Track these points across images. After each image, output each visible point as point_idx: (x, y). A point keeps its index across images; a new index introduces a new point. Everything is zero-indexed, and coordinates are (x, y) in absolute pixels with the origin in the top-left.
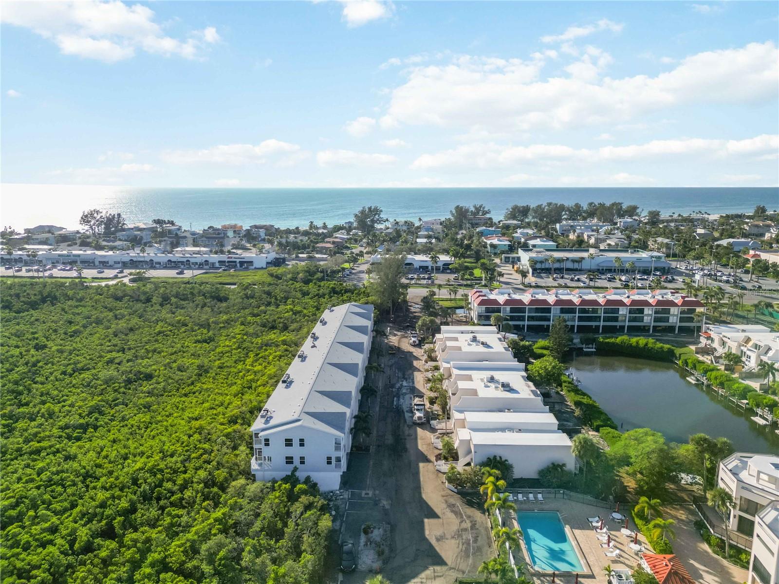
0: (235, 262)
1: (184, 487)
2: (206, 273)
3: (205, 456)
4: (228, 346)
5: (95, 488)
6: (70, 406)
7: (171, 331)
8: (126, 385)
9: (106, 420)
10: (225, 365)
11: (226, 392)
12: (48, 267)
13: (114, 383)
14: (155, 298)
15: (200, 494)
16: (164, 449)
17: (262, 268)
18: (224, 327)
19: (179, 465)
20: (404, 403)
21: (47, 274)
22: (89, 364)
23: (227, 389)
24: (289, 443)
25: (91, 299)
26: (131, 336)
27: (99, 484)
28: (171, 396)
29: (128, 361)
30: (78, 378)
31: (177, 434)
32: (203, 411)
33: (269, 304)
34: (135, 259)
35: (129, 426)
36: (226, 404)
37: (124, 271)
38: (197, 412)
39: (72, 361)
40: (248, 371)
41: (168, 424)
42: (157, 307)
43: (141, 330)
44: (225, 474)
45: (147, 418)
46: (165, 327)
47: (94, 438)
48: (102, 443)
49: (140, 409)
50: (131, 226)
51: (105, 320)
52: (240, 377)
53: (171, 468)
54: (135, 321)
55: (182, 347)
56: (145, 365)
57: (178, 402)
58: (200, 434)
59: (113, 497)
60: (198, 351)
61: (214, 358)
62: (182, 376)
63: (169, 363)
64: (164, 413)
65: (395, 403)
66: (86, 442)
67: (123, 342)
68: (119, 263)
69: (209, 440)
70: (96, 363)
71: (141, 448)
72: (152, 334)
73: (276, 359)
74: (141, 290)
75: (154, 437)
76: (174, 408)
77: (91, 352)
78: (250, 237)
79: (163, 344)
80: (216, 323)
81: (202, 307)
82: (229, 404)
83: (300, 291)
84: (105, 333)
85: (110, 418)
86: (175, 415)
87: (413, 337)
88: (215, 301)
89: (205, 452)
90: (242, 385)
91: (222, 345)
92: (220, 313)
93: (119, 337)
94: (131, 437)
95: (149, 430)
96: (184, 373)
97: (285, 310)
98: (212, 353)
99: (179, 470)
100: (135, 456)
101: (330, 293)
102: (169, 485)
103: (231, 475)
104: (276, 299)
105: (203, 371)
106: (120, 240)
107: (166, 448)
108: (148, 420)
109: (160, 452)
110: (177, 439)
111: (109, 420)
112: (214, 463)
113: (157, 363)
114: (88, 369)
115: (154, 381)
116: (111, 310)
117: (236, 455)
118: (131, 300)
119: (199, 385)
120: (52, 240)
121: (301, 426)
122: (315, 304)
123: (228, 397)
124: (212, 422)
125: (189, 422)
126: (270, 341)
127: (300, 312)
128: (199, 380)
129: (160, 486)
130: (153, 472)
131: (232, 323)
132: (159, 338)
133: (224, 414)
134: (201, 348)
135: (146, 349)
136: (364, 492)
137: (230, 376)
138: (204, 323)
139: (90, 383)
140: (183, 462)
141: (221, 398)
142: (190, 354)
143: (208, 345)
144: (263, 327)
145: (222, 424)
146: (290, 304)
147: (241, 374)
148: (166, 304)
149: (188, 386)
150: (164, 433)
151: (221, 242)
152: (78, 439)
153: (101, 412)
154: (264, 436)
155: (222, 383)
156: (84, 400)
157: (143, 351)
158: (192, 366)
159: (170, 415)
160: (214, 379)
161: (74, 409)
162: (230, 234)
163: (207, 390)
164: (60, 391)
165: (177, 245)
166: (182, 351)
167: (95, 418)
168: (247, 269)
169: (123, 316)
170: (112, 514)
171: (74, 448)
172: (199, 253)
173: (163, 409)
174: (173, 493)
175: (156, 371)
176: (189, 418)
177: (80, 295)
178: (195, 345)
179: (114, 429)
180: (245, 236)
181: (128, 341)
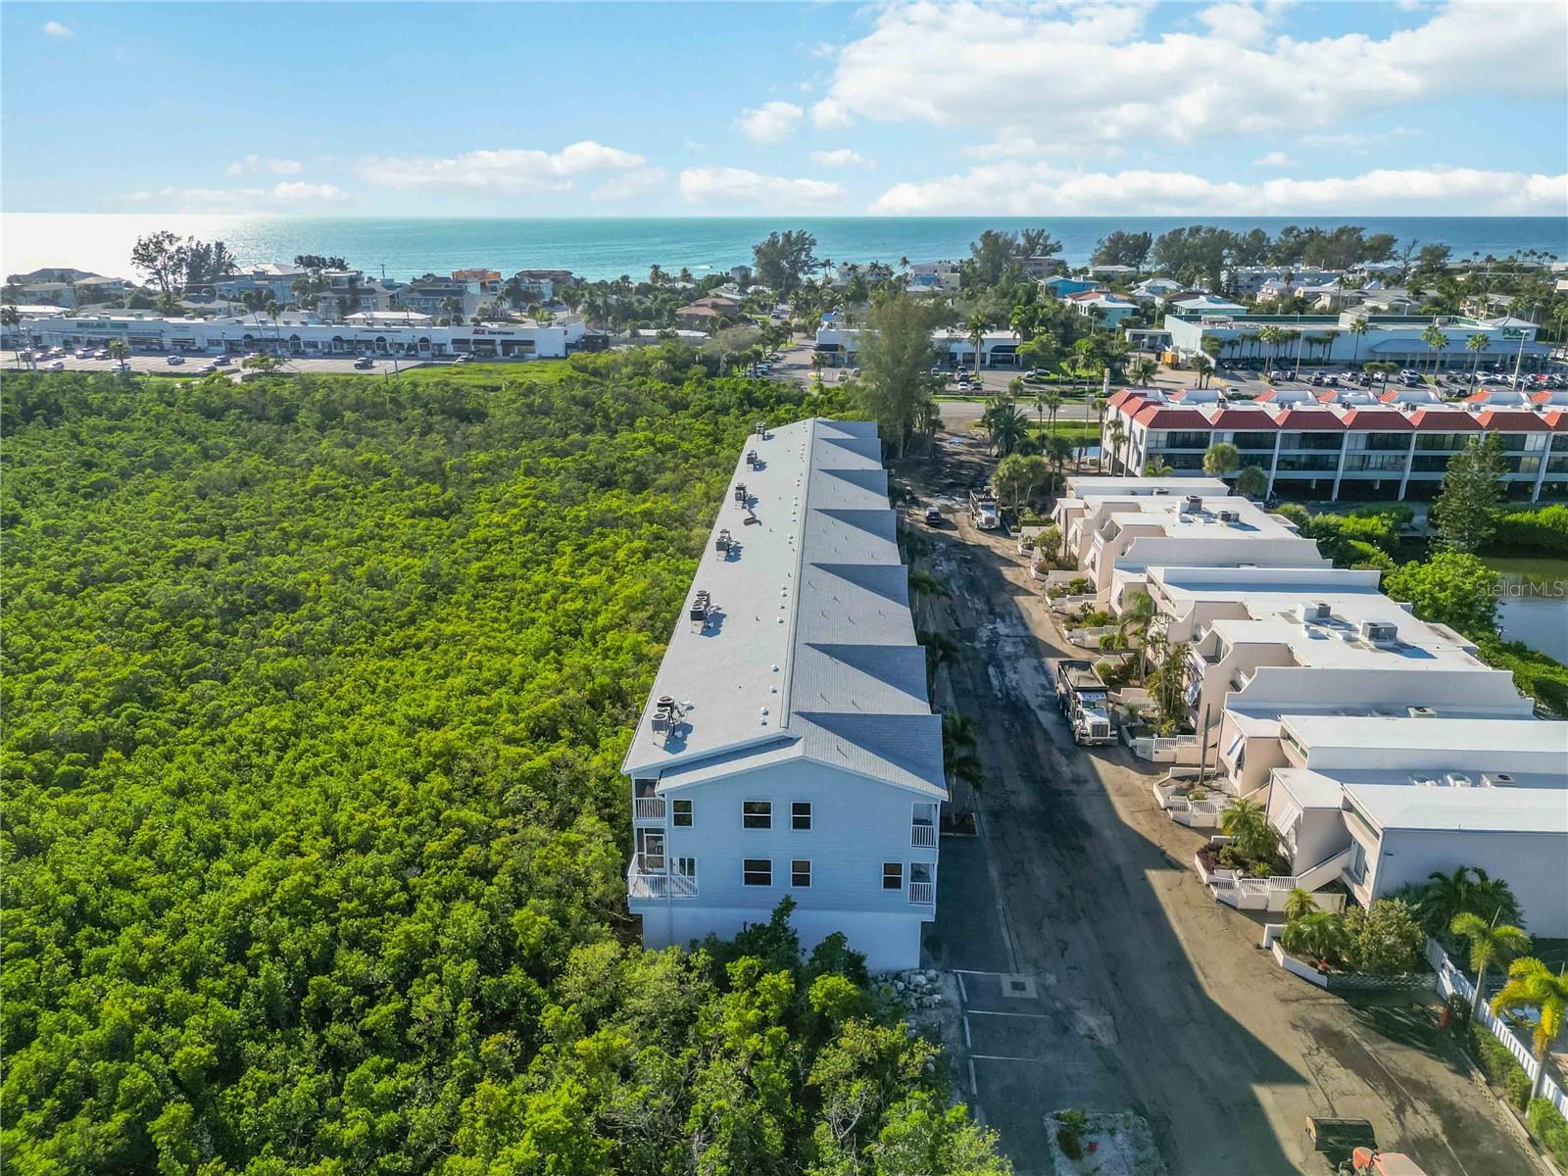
0: (492, 342)
1: (409, 970)
2: (424, 366)
3: (471, 851)
4: (498, 526)
5: (100, 966)
6: (59, 679)
7: (345, 487)
8: (225, 623)
9: (161, 724)
10: (497, 573)
11: (510, 644)
12: (55, 349)
13: (192, 617)
14: (303, 413)
15: (465, 1005)
16: (337, 823)
17: (556, 357)
18: (483, 481)
19: (388, 882)
20: (1023, 679)
21: (50, 365)
22: (126, 565)
23: (510, 638)
24: (757, 816)
25: (145, 413)
26: (242, 498)
27: (115, 953)
28: (352, 655)
29: (233, 559)
30: (94, 602)
31: (377, 772)
32: (448, 698)
33: (589, 429)
34: (256, 335)
35: (231, 742)
36: (515, 680)
37: (232, 361)
38: (433, 703)
39: (79, 557)
40: (565, 589)
41: (348, 737)
42: (313, 432)
43: (269, 484)
44: (545, 919)
45: (284, 718)
46: (331, 478)
47: (121, 781)
48: (141, 796)
49: (266, 690)
50: (247, 271)
51: (179, 460)
52: (542, 604)
53: (360, 893)
54: (251, 462)
55: (378, 526)
56: (277, 569)
57: (373, 673)
58: (447, 771)
59: (159, 1014)
60: (421, 535)
61: (466, 555)
62: (382, 598)
63: (343, 567)
64: (332, 703)
65: (995, 682)
66: (93, 793)
67: (221, 511)
68: (219, 343)
69: (476, 791)
70: (145, 563)
71: (264, 820)
72: (296, 494)
73: (634, 559)
74: (268, 396)
75: (305, 778)
76: (364, 690)
77: (133, 535)
78: (521, 293)
79: (328, 519)
80: (460, 469)
81: (423, 434)
82: (523, 680)
83: (664, 398)
84: (174, 489)
85: (173, 716)
86: (367, 709)
87: (985, 508)
88: (454, 421)
89: (471, 835)
90: (553, 626)
91: (482, 522)
92: (469, 447)
93: (212, 501)
94: (234, 778)
95: (290, 754)
96: (387, 593)
97: (633, 443)
98: (460, 541)
99: (390, 902)
100: (243, 845)
101: (741, 404)
102: (353, 962)
103: (564, 922)
104: (607, 417)
105: (437, 588)
106: (222, 297)
107: (342, 818)
108: (288, 726)
109: (325, 834)
110: (377, 787)
111: (172, 722)
112: (503, 878)
113: (311, 565)
114: (122, 579)
115: (303, 611)
116: (193, 439)
117: (573, 848)
118: (245, 417)
119: (431, 624)
120: (67, 295)
121: (802, 761)
122: (709, 428)
123: (518, 660)
124: (481, 734)
125: (411, 733)
126: (610, 516)
127: (671, 447)
128: (428, 613)
129: (326, 965)
130: (302, 908)
131: (504, 471)
132: (316, 504)
133: (512, 710)
134: (428, 529)
135: (282, 529)
136: (1006, 980)
137: (514, 603)
138: (430, 469)
139: (125, 614)
140: (397, 871)
141: (498, 663)
142: (399, 544)
143: (445, 524)
144: (584, 481)
145: (510, 741)
146: (644, 430)
147: (546, 596)
148: (334, 428)
149: (401, 627)
150: (335, 767)
151: (456, 303)
152: (72, 782)
153: (151, 699)
154: (672, 792)
155: (495, 620)
156: (101, 664)
157: (274, 534)
158: (406, 574)
159: (352, 710)
160: (471, 609)
161: (70, 690)
162: (474, 288)
163: (454, 638)
164: (38, 637)
165: (355, 306)
166: (377, 536)
167: (127, 717)
168: (520, 358)
169: (225, 452)
170: (148, 1088)
171: (52, 813)
172: (406, 322)
173: (332, 692)
174: (371, 993)
175: (308, 585)
176: (412, 721)
177: (119, 404)
178: (410, 521)
179: (184, 753)
180: (508, 293)
181: (235, 509)
